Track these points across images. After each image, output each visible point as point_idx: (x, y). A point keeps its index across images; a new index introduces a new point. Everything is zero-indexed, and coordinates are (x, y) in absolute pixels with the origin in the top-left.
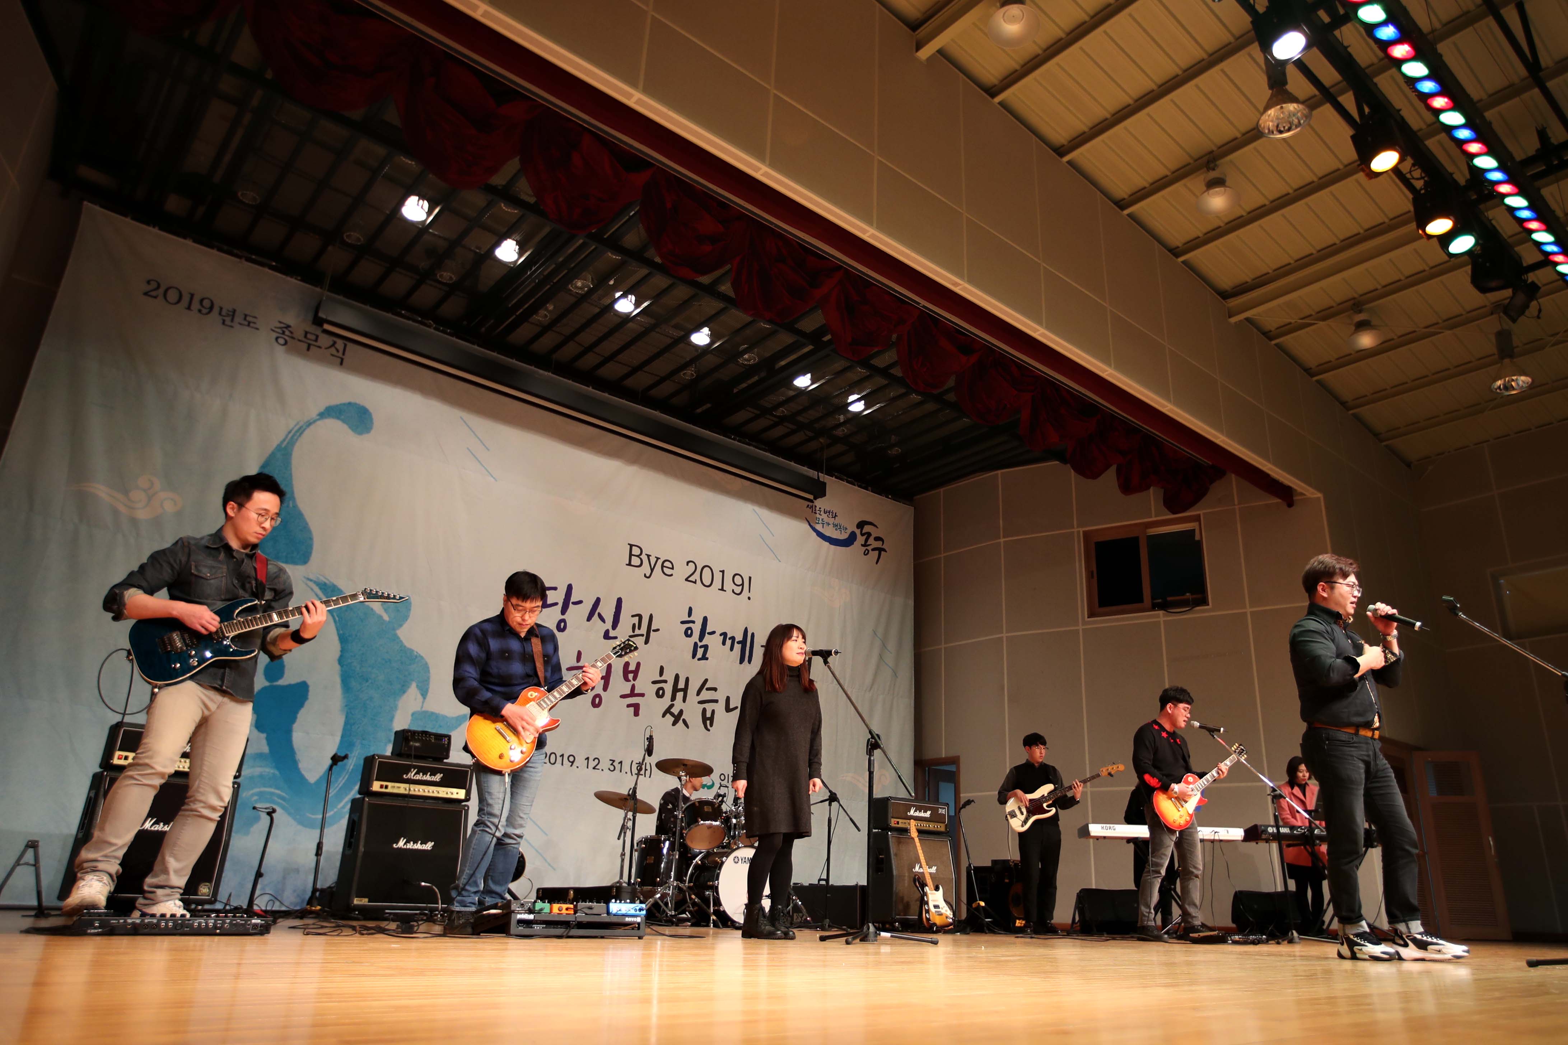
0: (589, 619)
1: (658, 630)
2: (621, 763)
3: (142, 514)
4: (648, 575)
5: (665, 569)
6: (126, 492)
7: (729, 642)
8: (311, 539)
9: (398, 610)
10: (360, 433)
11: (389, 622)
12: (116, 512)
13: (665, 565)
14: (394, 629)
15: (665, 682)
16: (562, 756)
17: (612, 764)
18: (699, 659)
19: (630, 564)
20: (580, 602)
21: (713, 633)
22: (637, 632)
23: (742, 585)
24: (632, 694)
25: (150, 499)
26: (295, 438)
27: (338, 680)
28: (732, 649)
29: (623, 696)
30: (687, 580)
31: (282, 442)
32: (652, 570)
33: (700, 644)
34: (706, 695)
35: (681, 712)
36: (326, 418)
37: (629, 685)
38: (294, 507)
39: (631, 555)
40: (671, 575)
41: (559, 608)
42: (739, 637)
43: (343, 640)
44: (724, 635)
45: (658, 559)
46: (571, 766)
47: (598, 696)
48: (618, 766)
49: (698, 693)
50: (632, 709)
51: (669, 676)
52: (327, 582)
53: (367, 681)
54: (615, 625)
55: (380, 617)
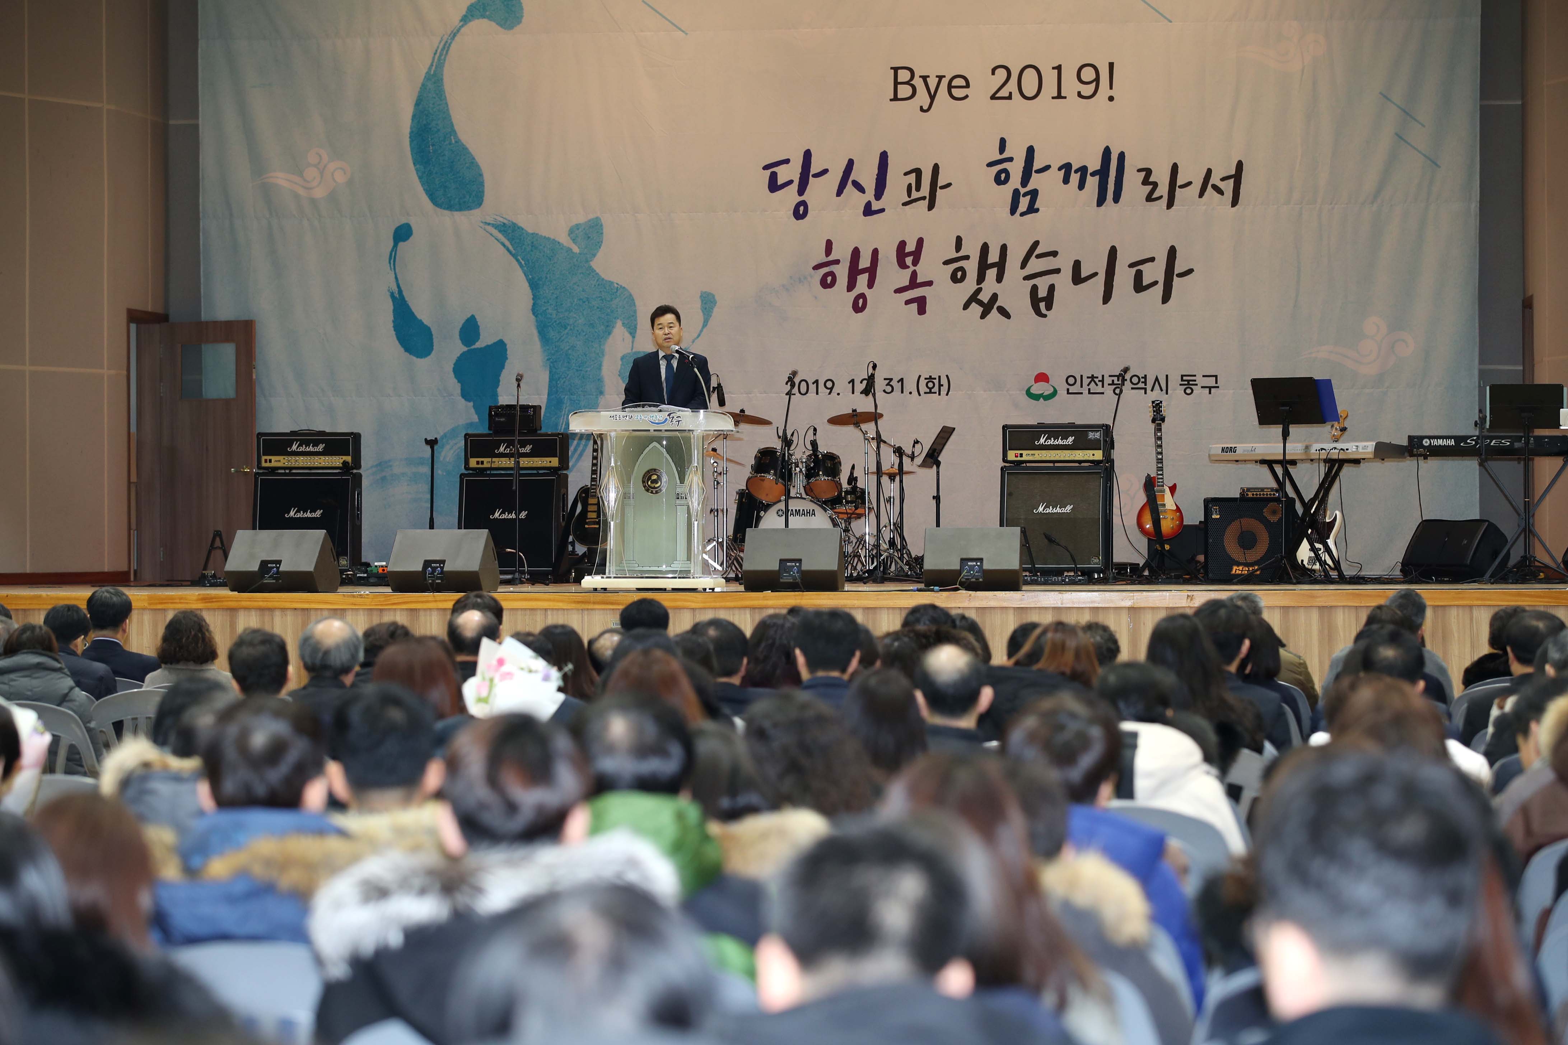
0: (839, 193)
1: (949, 185)
2: (901, 380)
3: (319, 193)
4: (925, 108)
5: (954, 91)
6: (300, 174)
7: (1075, 178)
8: (481, 175)
9: (589, 237)
10: (511, 28)
11: (580, 254)
12: (296, 196)
13: (953, 84)
14: (587, 261)
15: (967, 258)
16: (816, 382)
17: (888, 384)
18: (1022, 214)
19: (895, 98)
20: (825, 172)
21: (1047, 168)
22: (915, 195)
23: (1097, 80)
24: (914, 283)
25: (322, 173)
26: (443, 57)
27: (535, 332)
28: (1081, 186)
29: (899, 291)
30: (993, 97)
31: (430, 69)
32: (932, 98)
33: (1023, 191)
34: (1035, 265)
35: (994, 297)
36: (470, 21)
37: (907, 273)
38: (456, 142)
39: (896, 83)
40: (967, 96)
41: (795, 186)
42: (1094, 164)
43: (534, 285)
44: (1067, 168)
45: (940, 78)
46: (830, 393)
47: (862, 296)
48: (897, 386)
49: (1023, 265)
50: (914, 306)
51: (972, 249)
52: (505, 221)
53: (566, 328)
54: (879, 195)
55: (569, 250)
